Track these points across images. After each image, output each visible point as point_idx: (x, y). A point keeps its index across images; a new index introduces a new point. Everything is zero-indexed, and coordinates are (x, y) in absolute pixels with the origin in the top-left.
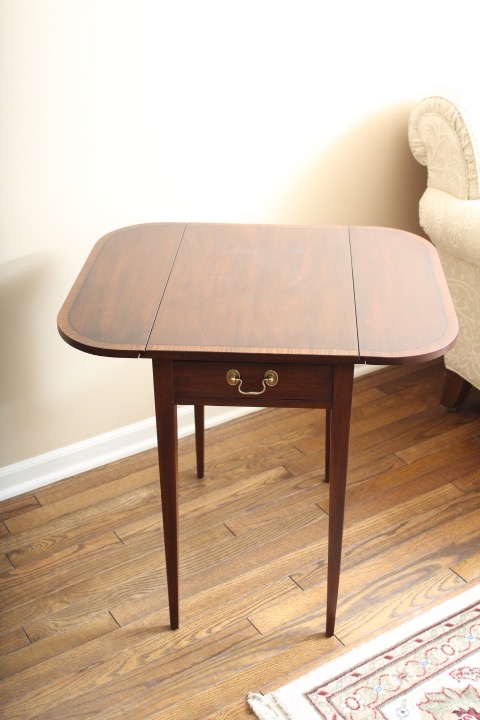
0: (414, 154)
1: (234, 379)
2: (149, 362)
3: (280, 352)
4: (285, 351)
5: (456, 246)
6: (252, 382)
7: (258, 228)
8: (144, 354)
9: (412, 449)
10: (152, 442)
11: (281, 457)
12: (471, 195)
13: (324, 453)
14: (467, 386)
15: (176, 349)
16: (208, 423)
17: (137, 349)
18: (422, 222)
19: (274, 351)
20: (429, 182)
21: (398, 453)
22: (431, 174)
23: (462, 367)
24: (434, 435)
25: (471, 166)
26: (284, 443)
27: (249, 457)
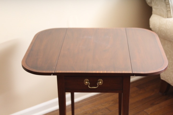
0: (147, 3)
1: (87, 82)
2: (55, 77)
3: (103, 72)
4: (105, 72)
5: (164, 35)
6: (93, 83)
7: (93, 29)
8: (54, 74)
9: (150, 109)
10: (57, 107)
11: (102, 112)
12: (168, 16)
13: (118, 111)
14: (169, 85)
15: (65, 72)
16: (76, 100)
17: (51, 72)
18: (151, 26)
19: (101, 72)
20: (153, 12)
21: (145, 110)
22: (153, 10)
23: (167, 78)
24: (158, 104)
25: (168, 6)
26: (103, 107)
27: (91, 112)
